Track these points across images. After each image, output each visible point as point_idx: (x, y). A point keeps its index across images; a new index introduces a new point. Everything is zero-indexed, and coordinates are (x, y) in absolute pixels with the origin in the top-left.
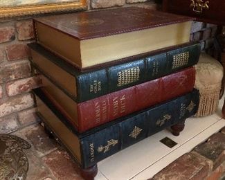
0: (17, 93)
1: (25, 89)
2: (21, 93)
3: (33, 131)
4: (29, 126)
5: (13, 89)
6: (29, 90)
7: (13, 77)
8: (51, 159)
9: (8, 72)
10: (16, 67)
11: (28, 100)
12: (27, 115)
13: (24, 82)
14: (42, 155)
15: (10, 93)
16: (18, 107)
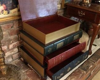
0: (12, 48)
1: (15, 46)
2: (14, 47)
3: (18, 62)
4: (16, 59)
5: (11, 46)
6: (17, 46)
7: (11, 42)
8: (28, 73)
9: (9, 40)
10: (13, 38)
11: (16, 50)
12: (16, 56)
13: (15, 43)
14: (24, 72)
15: (10, 48)
16: (12, 53)
